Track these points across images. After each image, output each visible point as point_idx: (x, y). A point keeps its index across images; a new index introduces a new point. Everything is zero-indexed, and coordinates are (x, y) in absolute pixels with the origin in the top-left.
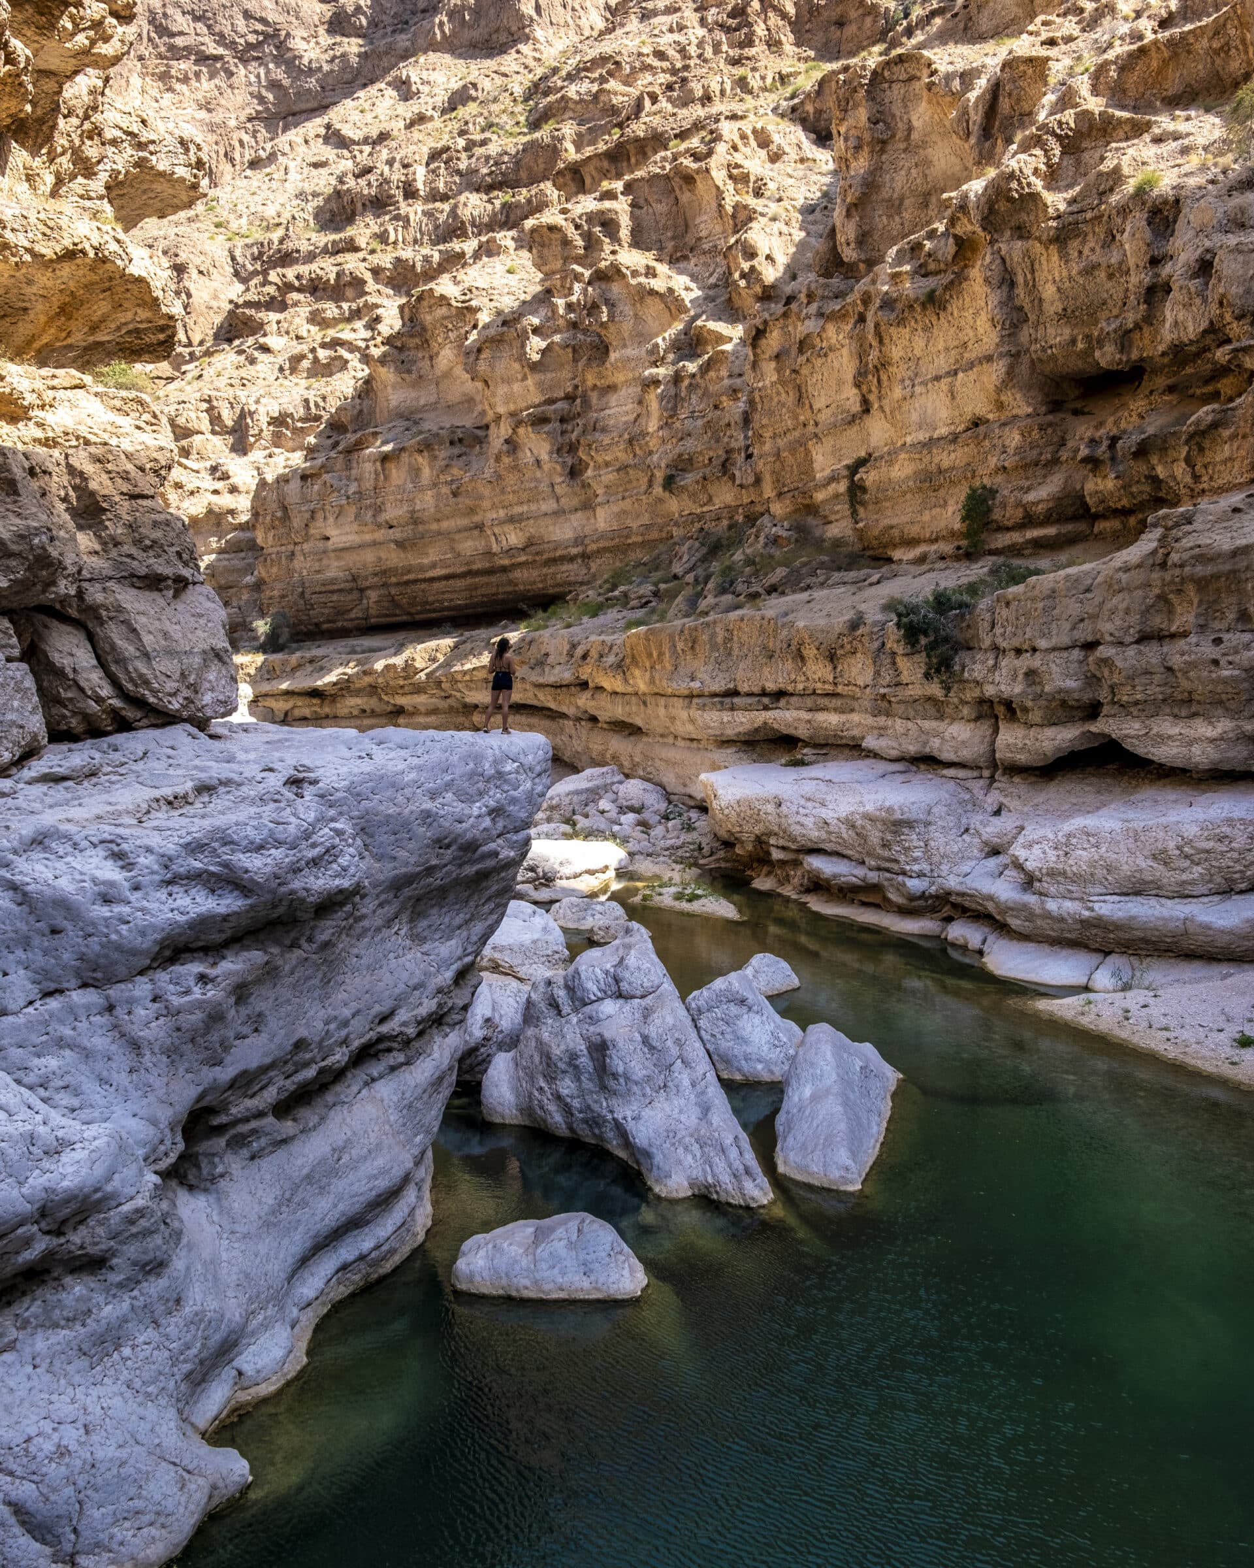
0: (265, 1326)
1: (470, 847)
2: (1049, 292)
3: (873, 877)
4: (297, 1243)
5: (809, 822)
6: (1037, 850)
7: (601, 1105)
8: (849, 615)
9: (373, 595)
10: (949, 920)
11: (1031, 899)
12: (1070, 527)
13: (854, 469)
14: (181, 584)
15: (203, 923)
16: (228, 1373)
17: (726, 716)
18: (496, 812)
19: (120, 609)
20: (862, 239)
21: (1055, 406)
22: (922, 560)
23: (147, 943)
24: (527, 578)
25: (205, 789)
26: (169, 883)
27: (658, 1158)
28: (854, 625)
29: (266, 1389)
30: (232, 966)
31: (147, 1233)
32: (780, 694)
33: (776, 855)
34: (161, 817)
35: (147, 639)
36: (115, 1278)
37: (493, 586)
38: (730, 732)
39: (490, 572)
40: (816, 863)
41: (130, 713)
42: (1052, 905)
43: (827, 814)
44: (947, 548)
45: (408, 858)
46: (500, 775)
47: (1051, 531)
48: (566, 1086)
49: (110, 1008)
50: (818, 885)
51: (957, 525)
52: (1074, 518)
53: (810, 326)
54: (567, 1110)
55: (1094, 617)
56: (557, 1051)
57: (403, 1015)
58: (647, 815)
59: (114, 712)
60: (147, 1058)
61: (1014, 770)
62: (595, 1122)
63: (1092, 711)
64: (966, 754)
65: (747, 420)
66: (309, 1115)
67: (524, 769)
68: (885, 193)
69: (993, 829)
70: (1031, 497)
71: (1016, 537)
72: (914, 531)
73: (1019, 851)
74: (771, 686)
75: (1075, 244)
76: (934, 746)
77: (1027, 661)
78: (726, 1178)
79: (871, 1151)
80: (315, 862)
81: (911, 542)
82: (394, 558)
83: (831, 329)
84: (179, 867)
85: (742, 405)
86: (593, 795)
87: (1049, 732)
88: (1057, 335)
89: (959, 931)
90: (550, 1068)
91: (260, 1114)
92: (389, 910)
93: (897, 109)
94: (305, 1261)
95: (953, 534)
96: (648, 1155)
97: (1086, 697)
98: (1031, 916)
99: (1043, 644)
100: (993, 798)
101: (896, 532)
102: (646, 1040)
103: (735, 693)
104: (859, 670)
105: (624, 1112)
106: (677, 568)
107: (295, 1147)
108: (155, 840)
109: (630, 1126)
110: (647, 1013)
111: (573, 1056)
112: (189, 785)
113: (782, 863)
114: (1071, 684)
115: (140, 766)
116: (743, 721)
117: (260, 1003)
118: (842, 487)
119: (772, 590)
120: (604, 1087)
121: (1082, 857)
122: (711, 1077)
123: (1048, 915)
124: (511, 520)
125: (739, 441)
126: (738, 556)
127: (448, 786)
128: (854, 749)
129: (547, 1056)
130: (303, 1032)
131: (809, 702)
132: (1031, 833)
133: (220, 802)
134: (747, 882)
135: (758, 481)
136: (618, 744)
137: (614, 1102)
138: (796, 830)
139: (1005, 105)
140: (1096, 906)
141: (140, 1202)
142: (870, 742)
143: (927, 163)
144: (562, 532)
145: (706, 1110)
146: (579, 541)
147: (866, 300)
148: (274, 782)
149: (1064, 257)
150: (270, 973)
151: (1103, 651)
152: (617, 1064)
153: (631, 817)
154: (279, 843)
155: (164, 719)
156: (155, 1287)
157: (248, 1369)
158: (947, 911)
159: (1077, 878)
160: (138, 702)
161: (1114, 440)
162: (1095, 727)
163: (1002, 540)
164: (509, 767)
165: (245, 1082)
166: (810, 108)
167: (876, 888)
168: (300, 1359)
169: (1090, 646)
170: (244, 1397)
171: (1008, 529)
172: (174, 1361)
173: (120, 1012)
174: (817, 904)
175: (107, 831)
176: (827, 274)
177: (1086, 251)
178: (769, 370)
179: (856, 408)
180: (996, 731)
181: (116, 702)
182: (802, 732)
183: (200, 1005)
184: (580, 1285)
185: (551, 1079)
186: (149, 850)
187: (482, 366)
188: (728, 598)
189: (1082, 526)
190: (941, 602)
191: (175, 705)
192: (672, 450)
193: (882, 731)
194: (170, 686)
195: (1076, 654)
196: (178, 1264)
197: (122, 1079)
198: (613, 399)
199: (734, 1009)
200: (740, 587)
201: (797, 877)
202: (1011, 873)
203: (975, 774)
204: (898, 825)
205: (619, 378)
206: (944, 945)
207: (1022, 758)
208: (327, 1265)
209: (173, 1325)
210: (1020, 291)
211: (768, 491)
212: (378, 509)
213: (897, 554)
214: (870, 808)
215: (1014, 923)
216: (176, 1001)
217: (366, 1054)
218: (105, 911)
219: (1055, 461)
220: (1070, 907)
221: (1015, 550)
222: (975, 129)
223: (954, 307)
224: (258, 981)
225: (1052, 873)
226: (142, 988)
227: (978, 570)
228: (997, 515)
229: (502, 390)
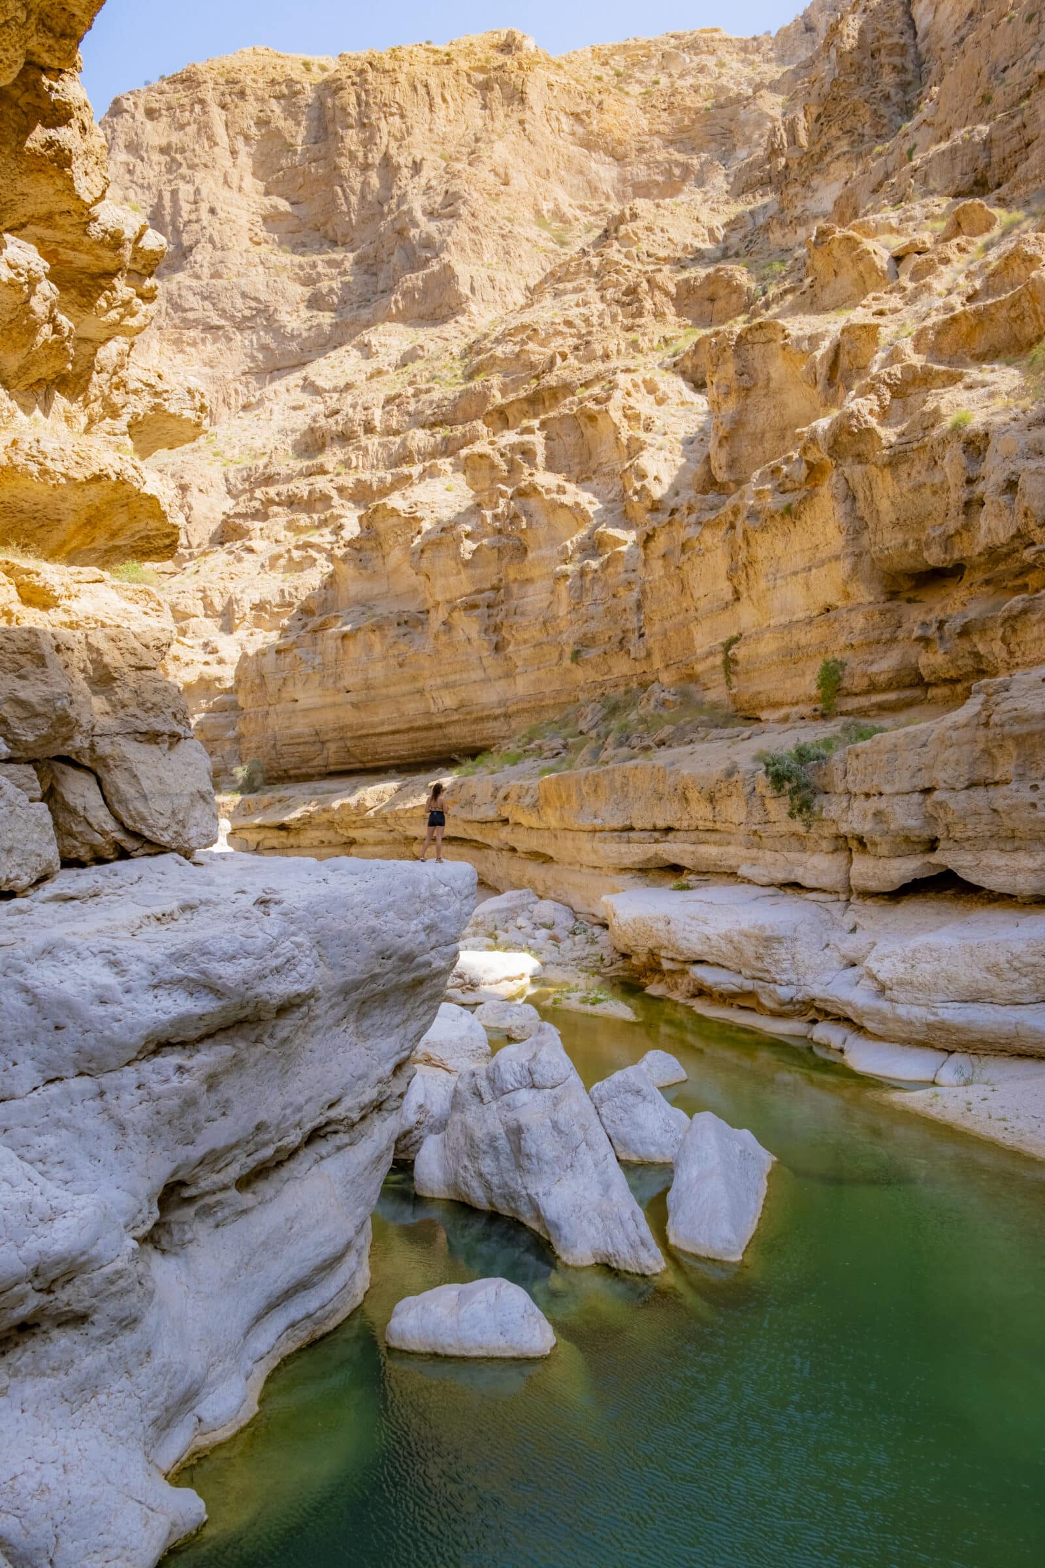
0: (223, 1377)
1: (408, 958)
2: (884, 505)
3: (749, 985)
4: (255, 1300)
5: (694, 937)
6: (887, 963)
7: (517, 1182)
8: (725, 765)
9: (332, 747)
10: (814, 1022)
11: (884, 1005)
12: (908, 693)
13: (728, 645)
14: (175, 738)
15: (183, 1020)
16: (190, 1419)
17: (624, 848)
18: (430, 928)
19: (124, 759)
20: (732, 465)
21: (893, 595)
22: (785, 719)
23: (135, 1039)
24: (460, 734)
25: (188, 908)
26: (155, 987)
27: (566, 1230)
28: (730, 774)
29: (222, 1435)
30: (207, 1057)
31: (125, 1292)
32: (669, 830)
33: (666, 965)
34: (152, 931)
35: (146, 784)
36: (95, 1332)
37: (434, 741)
38: (627, 862)
39: (428, 728)
40: (698, 972)
41: (129, 844)
42: (902, 1011)
43: (709, 931)
44: (806, 710)
45: (355, 967)
46: (434, 897)
47: (892, 696)
48: (487, 1165)
49: (102, 1094)
50: (701, 992)
51: (814, 691)
52: (911, 686)
53: (691, 532)
54: (488, 1186)
55: (930, 767)
56: (479, 1134)
57: (348, 1102)
58: (557, 931)
59: (117, 845)
60: (131, 1138)
61: (867, 895)
62: (511, 1197)
63: (932, 845)
64: (825, 881)
65: (639, 606)
66: (265, 1188)
67: (456, 892)
68: (750, 428)
69: (851, 945)
70: (874, 668)
71: (863, 701)
72: (778, 696)
73: (872, 964)
74: (661, 824)
75: (903, 469)
76: (798, 875)
77: (875, 804)
78: (624, 1249)
79: (750, 1227)
80: (277, 970)
81: (775, 705)
82: (350, 717)
83: (707, 534)
84: (163, 974)
85: (635, 595)
86: (512, 913)
87: (896, 863)
88: (892, 540)
89: (824, 1032)
90: (473, 1150)
91: (225, 1188)
92: (339, 1011)
93: (758, 364)
94: (258, 1319)
95: (810, 699)
96: (557, 1227)
97: (926, 834)
98: (883, 1020)
99: (887, 789)
100: (849, 919)
101: (763, 697)
102: (555, 1125)
103: (631, 829)
104: (734, 810)
105: (536, 1187)
106: (583, 726)
107: (253, 1217)
108: (144, 951)
109: (542, 1201)
110: (556, 1102)
111: (493, 1139)
112: (175, 905)
113: (672, 972)
114: (912, 823)
115: (135, 888)
116: (638, 852)
117: (229, 1088)
118: (718, 660)
119: (661, 743)
120: (519, 1166)
121: (926, 970)
122: (612, 1158)
123: (898, 1019)
124: (447, 686)
125: (633, 622)
126: (633, 716)
127: (390, 906)
128: (732, 875)
129: (470, 1138)
130: (262, 1116)
131: (693, 836)
132: (882, 948)
133: (202, 917)
134: (642, 988)
135: (649, 655)
136: (533, 870)
137: (528, 1179)
138: (683, 944)
139: (844, 361)
140: (940, 1011)
141: (119, 1264)
142: (744, 871)
143: (784, 405)
144: (489, 696)
145: (607, 1187)
146: (502, 703)
147: (736, 512)
148: (246, 901)
149: (896, 478)
150: (237, 1063)
151: (937, 796)
152: (530, 1146)
153: (544, 932)
154: (248, 954)
155: (159, 849)
156: (128, 1340)
157: (207, 1416)
158: (812, 1014)
159: (922, 987)
160: (136, 835)
161: (941, 624)
162: (937, 858)
163: (852, 703)
164: (442, 890)
165: (212, 1159)
166: (688, 363)
167: (751, 994)
168: (252, 1408)
169: (927, 791)
170: (203, 1441)
171: (856, 695)
172: (143, 1408)
173: (108, 1097)
174: (701, 1007)
175: (106, 943)
176: (704, 491)
177: (914, 473)
178: (657, 566)
179: (729, 596)
180: (851, 861)
181: (119, 836)
182: (686, 862)
183: (176, 1092)
184: (496, 1343)
185: (474, 1158)
186: (139, 959)
187: (425, 564)
188: (624, 751)
189: (917, 693)
190: (802, 755)
191: (166, 838)
192: (577, 631)
193: (754, 862)
194: (163, 822)
195: (917, 797)
196: (150, 1319)
197: (108, 1155)
198: (530, 589)
199: (631, 1099)
200: (635, 741)
201: (684, 984)
202: (867, 982)
203: (834, 897)
204: (769, 941)
205: (535, 573)
206: (811, 1045)
207: (873, 885)
208: (278, 1322)
209: (143, 1375)
210: (861, 504)
211: (658, 663)
212: (339, 677)
213: (764, 715)
214: (745, 926)
215: (870, 1025)
216: (157, 1088)
217: (315, 1135)
218: (100, 1011)
219: (894, 640)
220: (918, 1013)
221: (862, 712)
222: (822, 380)
223: (807, 517)
224: (227, 1072)
225: (901, 983)
226: (129, 1076)
227: (832, 728)
228: (846, 683)
229: (441, 582)
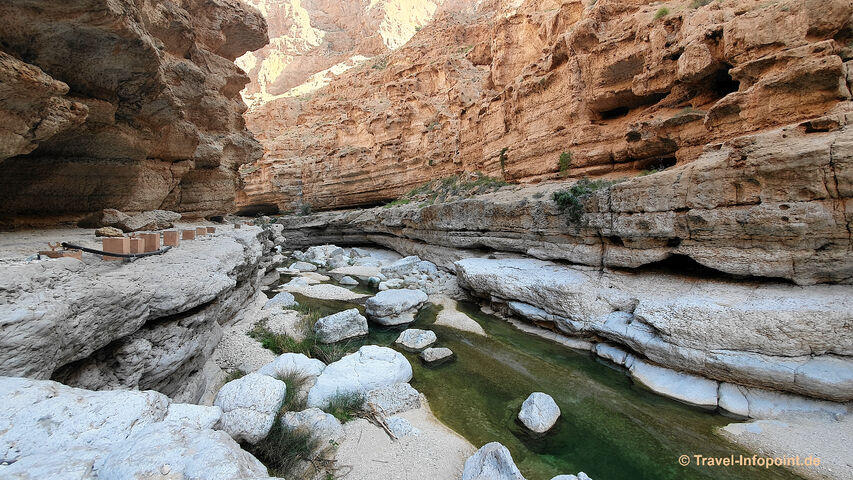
3: (550, 318)
5: (510, 286)
8: (520, 200)
9: (337, 198)
10: (595, 343)
11: (662, 345)
12: (605, 167)
13: (502, 152)
17: (462, 239)
20: (501, 78)
21: (594, 121)
22: (537, 181)
28: (523, 203)
32: (485, 230)
33: (494, 299)
37: (374, 196)
38: (464, 244)
39: (373, 191)
40: (516, 306)
42: (681, 351)
43: (522, 285)
44: (551, 176)
47: (597, 168)
50: (518, 316)
52: (606, 163)
55: (684, 195)
58: (431, 276)
61: (615, 268)
63: (675, 243)
64: (586, 260)
65: (458, 141)
70: (590, 154)
71: (582, 170)
74: (481, 227)
76: (567, 255)
81: (529, 176)
83: (493, 105)
85: (455, 137)
87: (646, 252)
95: (551, 171)
97: (672, 235)
98: (665, 354)
99: (648, 209)
101: (523, 173)
103: (466, 230)
104: (525, 222)
113: (498, 304)
114: (667, 229)
116: (469, 240)
118: (498, 159)
119: (475, 193)
121: (699, 326)
124: (380, 175)
125: (455, 148)
126: (458, 184)
128: (522, 253)
131: (499, 234)
135: (461, 161)
136: (417, 247)
138: (505, 290)
140: (719, 356)
142: (531, 251)
144: (397, 180)
153: (425, 276)
158: (595, 339)
159: (698, 337)
163: (576, 172)
167: (552, 322)
169: (683, 210)
171: (578, 167)
174: (519, 326)
178: (467, 124)
179: (503, 130)
180: (603, 249)
182: (494, 246)
188: (456, 197)
189: (609, 167)
190: (576, 191)
192: (431, 153)
193: (537, 247)
195: (672, 214)
200: (461, 193)
202: (638, 324)
203: (592, 269)
210: (584, 74)
211: (465, 165)
213: (522, 181)
214: (546, 283)
215: (647, 354)
220: (697, 354)
221: (581, 176)
223: (552, 85)
227: (570, 183)
228: (573, 162)
229: (378, 136)
